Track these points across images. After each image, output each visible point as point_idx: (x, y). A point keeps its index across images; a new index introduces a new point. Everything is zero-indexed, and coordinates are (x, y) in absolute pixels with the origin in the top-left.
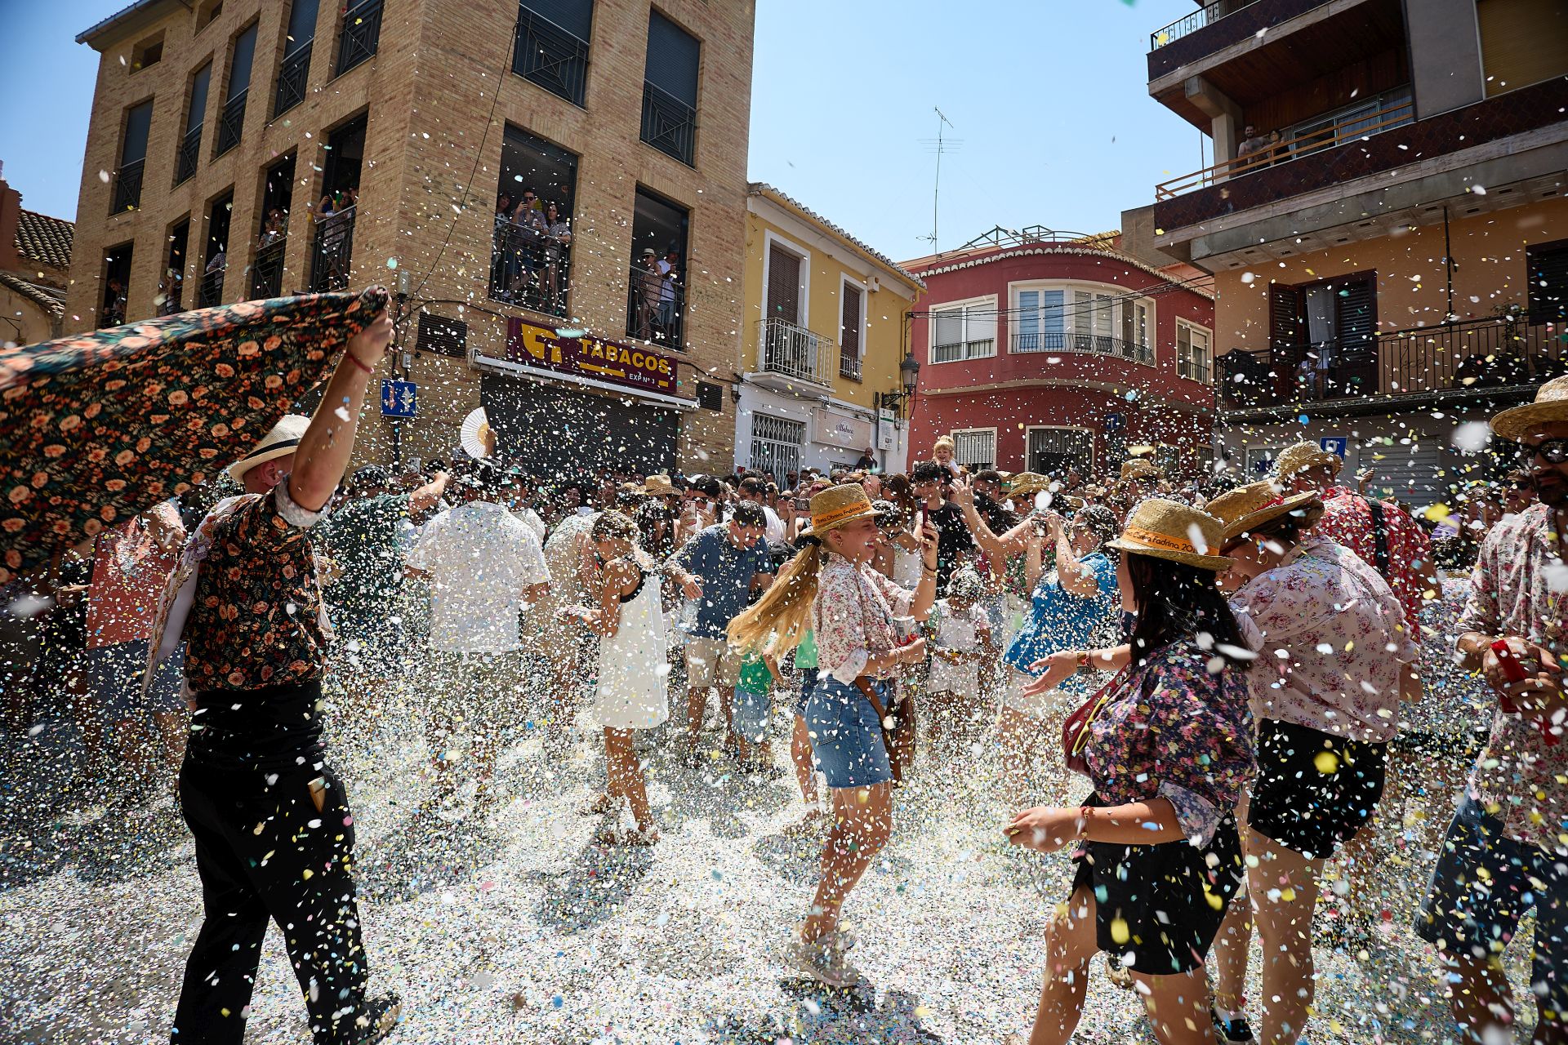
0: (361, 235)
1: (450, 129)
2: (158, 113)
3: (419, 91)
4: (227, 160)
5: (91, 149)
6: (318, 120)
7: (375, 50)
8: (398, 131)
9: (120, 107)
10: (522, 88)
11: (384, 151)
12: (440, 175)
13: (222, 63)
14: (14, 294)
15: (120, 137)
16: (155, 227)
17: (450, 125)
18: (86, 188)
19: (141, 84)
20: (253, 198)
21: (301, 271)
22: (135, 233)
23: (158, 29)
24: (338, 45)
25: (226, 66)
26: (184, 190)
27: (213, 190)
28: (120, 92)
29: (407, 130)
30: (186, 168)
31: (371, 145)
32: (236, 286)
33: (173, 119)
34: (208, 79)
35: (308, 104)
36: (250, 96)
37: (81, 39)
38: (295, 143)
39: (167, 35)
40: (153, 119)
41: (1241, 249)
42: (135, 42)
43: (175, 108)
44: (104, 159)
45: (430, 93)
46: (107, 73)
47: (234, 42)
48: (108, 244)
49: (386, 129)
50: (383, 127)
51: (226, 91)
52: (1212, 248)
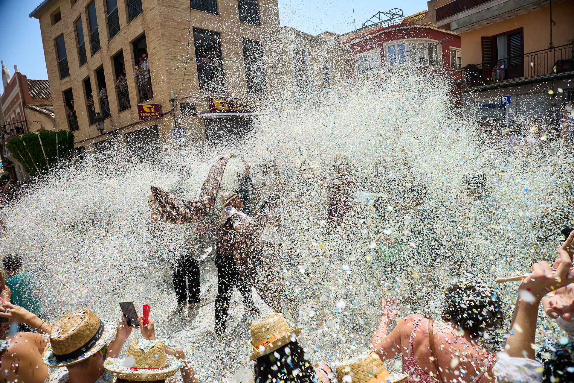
0: (154, 80)
1: (175, 36)
2: (66, 39)
3: (162, 25)
4: (97, 55)
5: (47, 56)
6: (127, 39)
7: (141, 10)
8: (158, 41)
9: (52, 39)
10: (196, 13)
11: (154, 48)
12: (176, 53)
13: (85, 18)
14: (35, 112)
15: (55, 50)
16: (78, 82)
17: (175, 34)
18: (49, 71)
19: (57, 29)
20: (111, 69)
21: (135, 94)
22: (71, 85)
23: (57, 7)
24: (127, 8)
25: (87, 19)
26: (84, 67)
27: (95, 67)
28: (51, 33)
29: (161, 40)
30: (83, 60)
31: (149, 47)
32: (113, 100)
33: (72, 41)
34: (81, 25)
35: (122, 32)
36: (99, 30)
37: (31, 16)
38: (121, 47)
39: (61, 9)
40: (65, 42)
41: (470, 24)
42: (50, 13)
43: (72, 37)
44: (52, 59)
45: (165, 25)
46: (43, 27)
47: (87, 9)
48: (63, 90)
49: (153, 40)
50: (152, 40)
51: (89, 29)
52: (458, 25)
